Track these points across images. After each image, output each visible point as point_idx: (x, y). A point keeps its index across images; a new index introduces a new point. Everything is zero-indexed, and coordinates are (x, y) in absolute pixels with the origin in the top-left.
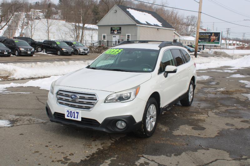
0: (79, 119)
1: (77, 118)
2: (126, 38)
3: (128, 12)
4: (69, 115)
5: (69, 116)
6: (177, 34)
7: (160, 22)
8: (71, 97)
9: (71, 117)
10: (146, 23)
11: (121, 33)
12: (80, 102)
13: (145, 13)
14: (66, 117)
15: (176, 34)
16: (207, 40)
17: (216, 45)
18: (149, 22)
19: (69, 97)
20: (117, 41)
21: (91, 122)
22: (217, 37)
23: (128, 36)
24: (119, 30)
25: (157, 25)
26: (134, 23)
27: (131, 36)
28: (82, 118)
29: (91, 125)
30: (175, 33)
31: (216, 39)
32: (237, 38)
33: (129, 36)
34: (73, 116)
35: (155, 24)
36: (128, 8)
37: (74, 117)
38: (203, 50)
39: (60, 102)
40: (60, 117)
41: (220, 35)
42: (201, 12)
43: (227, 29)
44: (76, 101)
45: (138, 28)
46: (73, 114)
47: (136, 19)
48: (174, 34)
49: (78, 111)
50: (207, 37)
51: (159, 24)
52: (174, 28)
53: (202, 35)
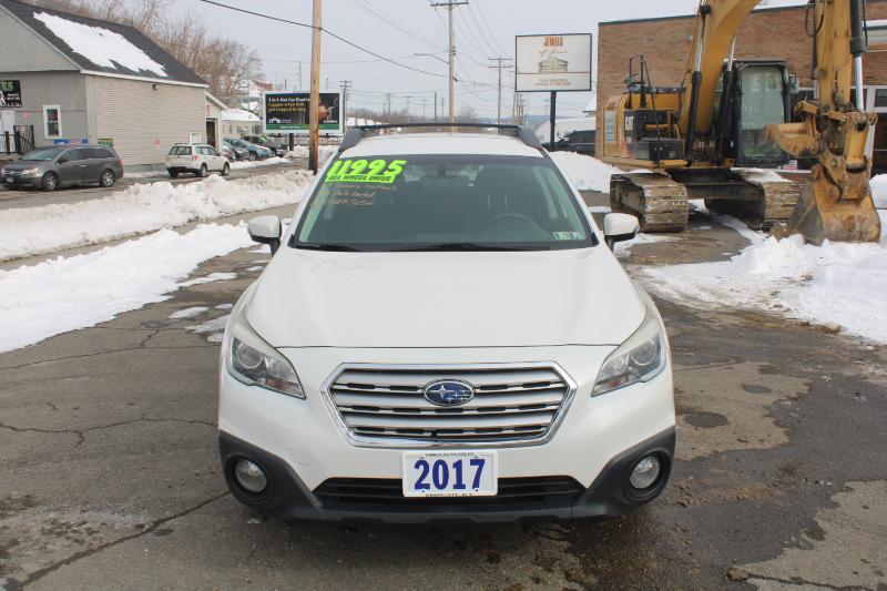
0: (489, 489)
1: (476, 484)
2: (46, 121)
3: (42, 24)
4: (429, 479)
5: (427, 486)
6: (215, 100)
7: (158, 61)
8: (433, 397)
9: (440, 487)
10: (112, 66)
11: (20, 102)
12: (485, 413)
13: (99, 30)
14: (409, 491)
15: (212, 101)
16: (302, 119)
17: (330, 132)
18: (122, 63)
19: (421, 396)
20: (12, 132)
21: (541, 489)
22: (330, 108)
23: (53, 114)
24: (12, 92)
25: (148, 73)
26: (72, 65)
27: (62, 111)
28: (501, 481)
29: (539, 501)
30: (208, 99)
31: (328, 113)
32: (363, 110)
33: (55, 112)
34: (452, 479)
35: (145, 69)
36: (39, 10)
37: (459, 485)
38: (291, 149)
39: (360, 428)
40: (362, 496)
41: (338, 102)
42: (320, 29)
43: (343, 84)
44: (461, 410)
45: (89, 82)
46: (452, 472)
47: (77, 49)
48: (206, 103)
49: (479, 453)
50: (300, 110)
51: (157, 68)
52: (204, 82)
53: (284, 103)
